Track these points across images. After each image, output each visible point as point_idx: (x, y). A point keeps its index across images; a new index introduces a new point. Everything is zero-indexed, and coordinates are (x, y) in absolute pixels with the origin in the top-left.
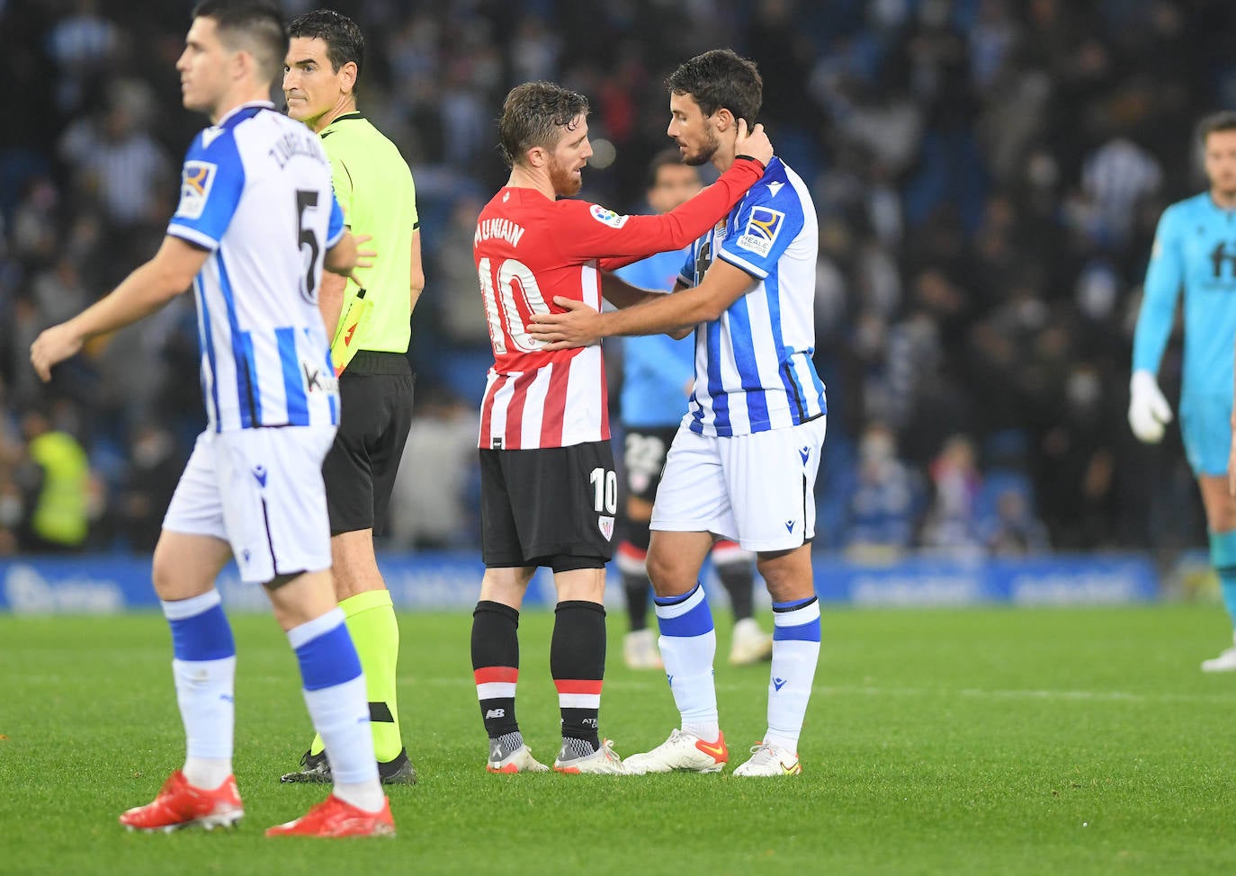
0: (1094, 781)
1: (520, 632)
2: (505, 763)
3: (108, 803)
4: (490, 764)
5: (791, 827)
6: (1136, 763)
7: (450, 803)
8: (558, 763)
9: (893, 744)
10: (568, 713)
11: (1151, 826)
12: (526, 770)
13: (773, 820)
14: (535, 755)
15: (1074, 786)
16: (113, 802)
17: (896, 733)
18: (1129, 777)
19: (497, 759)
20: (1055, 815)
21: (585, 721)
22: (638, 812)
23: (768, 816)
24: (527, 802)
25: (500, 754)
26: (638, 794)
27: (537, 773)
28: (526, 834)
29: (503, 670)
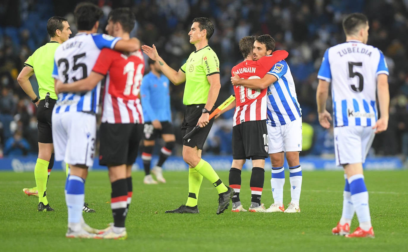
0: (386, 214)
1: (241, 176)
2: (236, 209)
3: (135, 219)
4: (232, 209)
5: (309, 226)
6: (396, 210)
7: (222, 220)
8: (250, 209)
9: (335, 205)
10: (253, 196)
11: (400, 226)
12: (241, 211)
13: (304, 224)
14: (244, 207)
15: (381, 216)
16: (136, 219)
17: (335, 202)
18: (394, 214)
19: (234, 208)
20: (376, 223)
21: (258, 198)
22: (270, 222)
23: (303, 223)
24: (241, 219)
25: (235, 207)
26: (270, 217)
27: (244, 212)
28: (241, 227)
29: (237, 185)
